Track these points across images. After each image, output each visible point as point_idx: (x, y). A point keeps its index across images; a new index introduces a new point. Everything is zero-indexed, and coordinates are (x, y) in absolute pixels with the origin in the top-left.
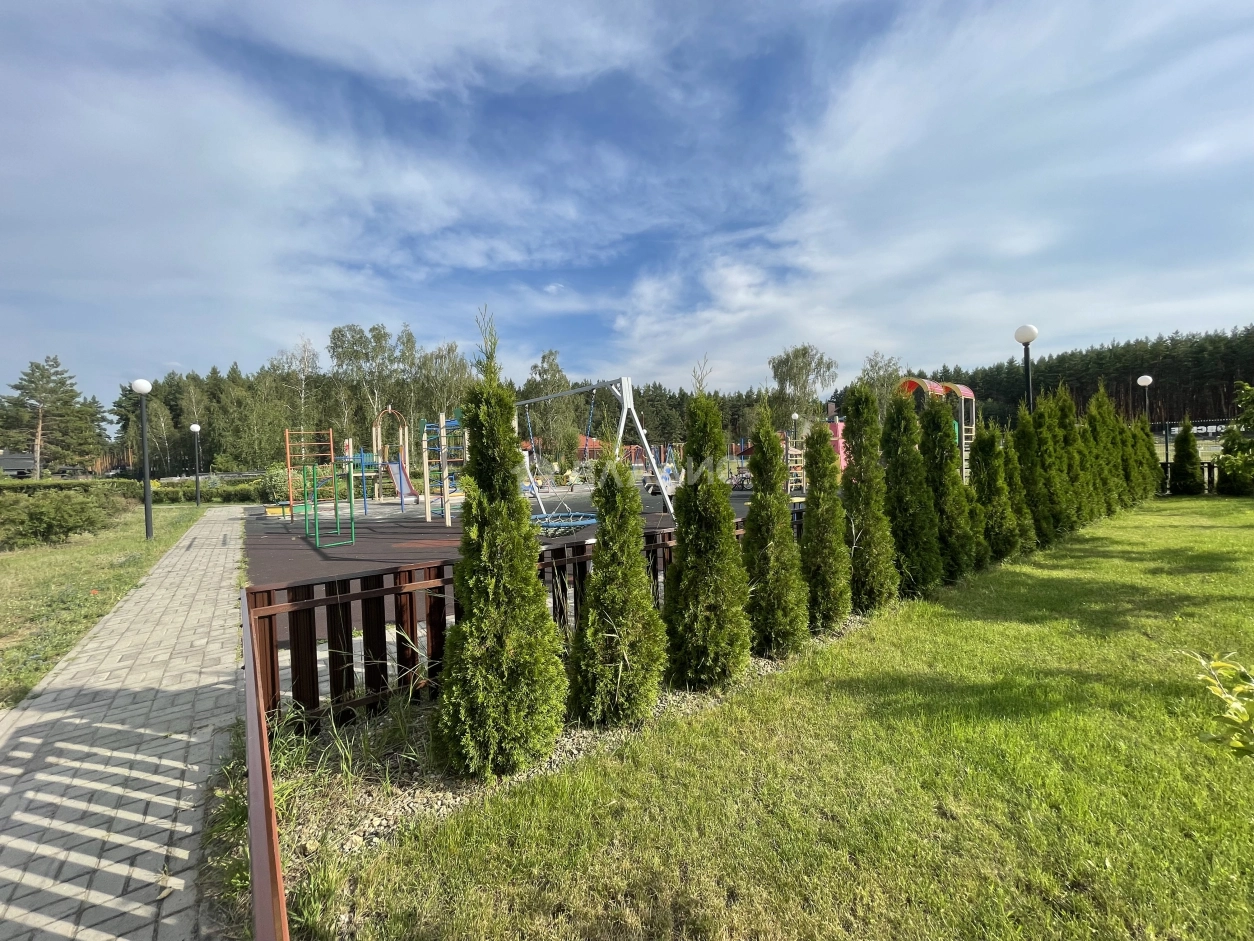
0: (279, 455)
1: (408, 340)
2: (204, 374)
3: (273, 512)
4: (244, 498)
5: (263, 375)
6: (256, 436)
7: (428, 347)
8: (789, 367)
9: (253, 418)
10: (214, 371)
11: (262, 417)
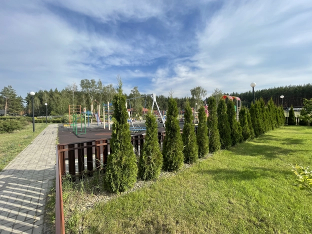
0: (67, 111)
1: (100, 83)
2: (48, 91)
3: (65, 126)
4: (58, 122)
5: (63, 91)
6: (61, 106)
7: (105, 85)
8: (195, 92)
9: (61, 102)
10: (51, 90)
11: (63, 102)
